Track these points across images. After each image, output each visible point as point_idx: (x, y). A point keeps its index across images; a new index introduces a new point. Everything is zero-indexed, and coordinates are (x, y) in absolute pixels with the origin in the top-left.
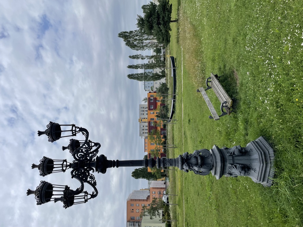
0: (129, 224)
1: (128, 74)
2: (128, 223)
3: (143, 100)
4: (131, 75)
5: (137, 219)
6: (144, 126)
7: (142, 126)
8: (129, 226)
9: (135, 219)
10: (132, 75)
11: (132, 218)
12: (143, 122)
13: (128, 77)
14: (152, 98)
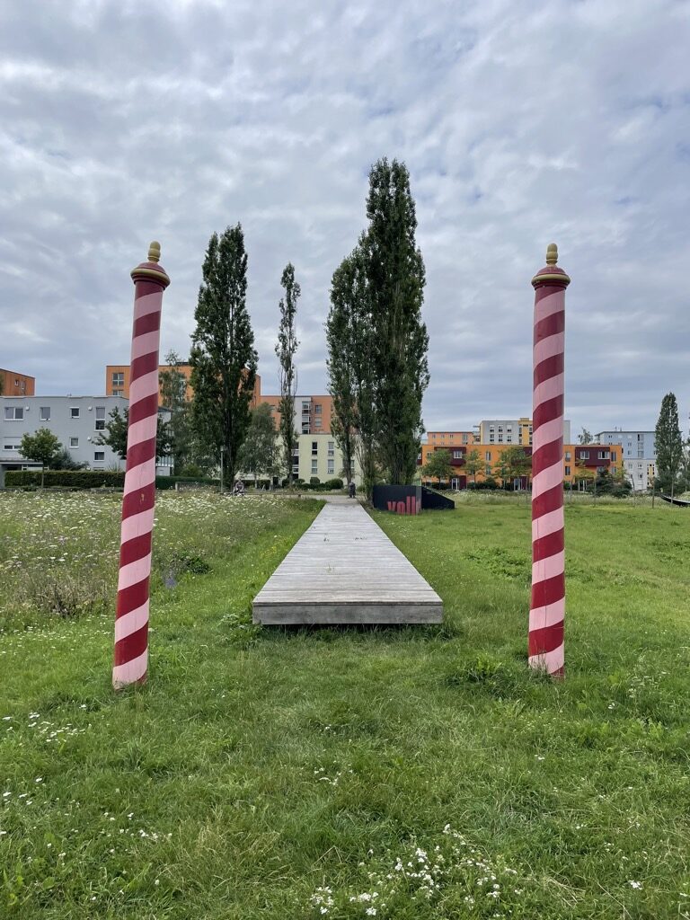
0: (307, 402)
1: (676, 396)
2: (309, 399)
3: (584, 430)
4: (673, 403)
5: (317, 420)
6: (509, 434)
7: (509, 427)
8: (303, 402)
9: (317, 415)
10: (674, 406)
11: (319, 408)
12: (520, 431)
13: (667, 396)
14: (608, 456)
